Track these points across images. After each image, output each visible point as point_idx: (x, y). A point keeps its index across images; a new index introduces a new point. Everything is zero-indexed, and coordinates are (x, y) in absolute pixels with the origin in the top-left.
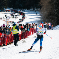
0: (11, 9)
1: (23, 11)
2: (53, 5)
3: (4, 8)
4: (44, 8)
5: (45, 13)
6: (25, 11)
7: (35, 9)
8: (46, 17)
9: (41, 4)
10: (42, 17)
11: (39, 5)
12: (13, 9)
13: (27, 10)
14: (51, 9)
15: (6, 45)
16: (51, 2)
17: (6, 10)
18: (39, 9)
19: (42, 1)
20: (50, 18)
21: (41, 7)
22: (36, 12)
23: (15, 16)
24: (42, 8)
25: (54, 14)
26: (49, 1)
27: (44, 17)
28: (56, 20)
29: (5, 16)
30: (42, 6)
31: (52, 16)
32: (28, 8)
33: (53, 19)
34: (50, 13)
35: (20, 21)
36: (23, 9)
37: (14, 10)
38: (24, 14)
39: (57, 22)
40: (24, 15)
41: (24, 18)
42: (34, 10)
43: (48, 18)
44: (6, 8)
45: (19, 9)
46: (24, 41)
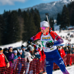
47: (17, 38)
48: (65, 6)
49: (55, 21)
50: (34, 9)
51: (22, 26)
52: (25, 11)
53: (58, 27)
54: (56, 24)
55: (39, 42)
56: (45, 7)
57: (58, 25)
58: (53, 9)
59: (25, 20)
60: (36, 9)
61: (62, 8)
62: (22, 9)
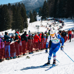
0: (52, 18)
1: (62, 20)
3: (47, 18)
6: (64, 19)
7: (73, 18)
17: (48, 19)
22: (73, 20)
29: (47, 24)
35: (60, 28)
36: (62, 18)
37: (55, 19)
38: (63, 22)
42: (71, 18)
44: (48, 18)
47: (8, 27)
48: (45, 1)
49: (38, 13)
50: (21, 3)
51: (11, 17)
52: (13, 5)
53: (40, 18)
54: (38, 16)
55: (25, 30)
56: (30, 2)
57: (39, 16)
58: (36, 4)
59: (14, 12)
60: (22, 4)
61: (43, 3)
62: (12, 4)
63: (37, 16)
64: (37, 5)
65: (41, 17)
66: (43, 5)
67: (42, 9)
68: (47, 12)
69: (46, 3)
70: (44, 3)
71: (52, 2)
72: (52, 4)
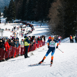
0: (19, 20)
2: (61, 17)
3: (13, 20)
4: (52, 20)
5: (53, 26)
7: (44, 21)
8: (55, 30)
9: (49, 17)
10: (50, 29)
11: (47, 17)
12: (22, 20)
13: (36, 22)
14: (60, 21)
15: (14, 57)
16: (59, 15)
18: (48, 21)
19: (50, 14)
20: (59, 31)
21: (49, 19)
22: (44, 24)
23: (24, 27)
24: (50, 21)
25: (63, 26)
26: (58, 14)
27: (53, 30)
28: (64, 33)
30: (51, 18)
31: (61, 29)
32: (37, 20)
33: (61, 31)
34: (59, 25)
36: (32, 21)
39: (65, 35)
40: (32, 27)
41: (32, 30)
42: (42, 22)
43: (56, 31)
45: (28, 21)
46: (32, 54)
63: (1, 17)
64: (2, 4)
65: (7, 18)
66: (9, 4)
67: (8, 8)
68: (13, 13)
69: (13, 2)
70: (11, 2)
71: (19, 2)
72: (19, 3)
